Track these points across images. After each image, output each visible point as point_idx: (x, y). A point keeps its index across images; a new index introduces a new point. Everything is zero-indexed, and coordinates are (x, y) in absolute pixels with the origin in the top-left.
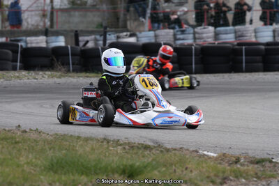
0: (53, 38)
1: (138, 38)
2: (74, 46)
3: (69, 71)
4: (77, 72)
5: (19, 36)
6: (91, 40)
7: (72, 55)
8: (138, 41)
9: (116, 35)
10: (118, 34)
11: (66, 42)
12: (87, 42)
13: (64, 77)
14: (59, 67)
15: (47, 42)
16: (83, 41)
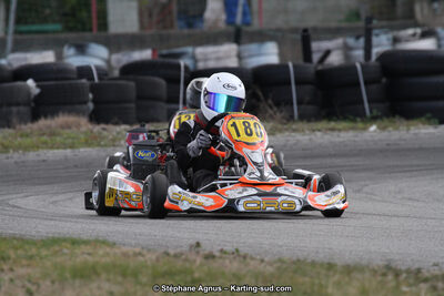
0: (253, 47)
1: (439, 39)
2: (301, 62)
3: (291, 118)
4: (309, 121)
5: (178, 47)
6: (338, 48)
7: (297, 83)
8: (439, 46)
9: (390, 36)
10: (396, 33)
11: (281, 54)
12: (328, 53)
13: (280, 131)
14: (270, 112)
15: (240, 57)
16: (319, 51)
